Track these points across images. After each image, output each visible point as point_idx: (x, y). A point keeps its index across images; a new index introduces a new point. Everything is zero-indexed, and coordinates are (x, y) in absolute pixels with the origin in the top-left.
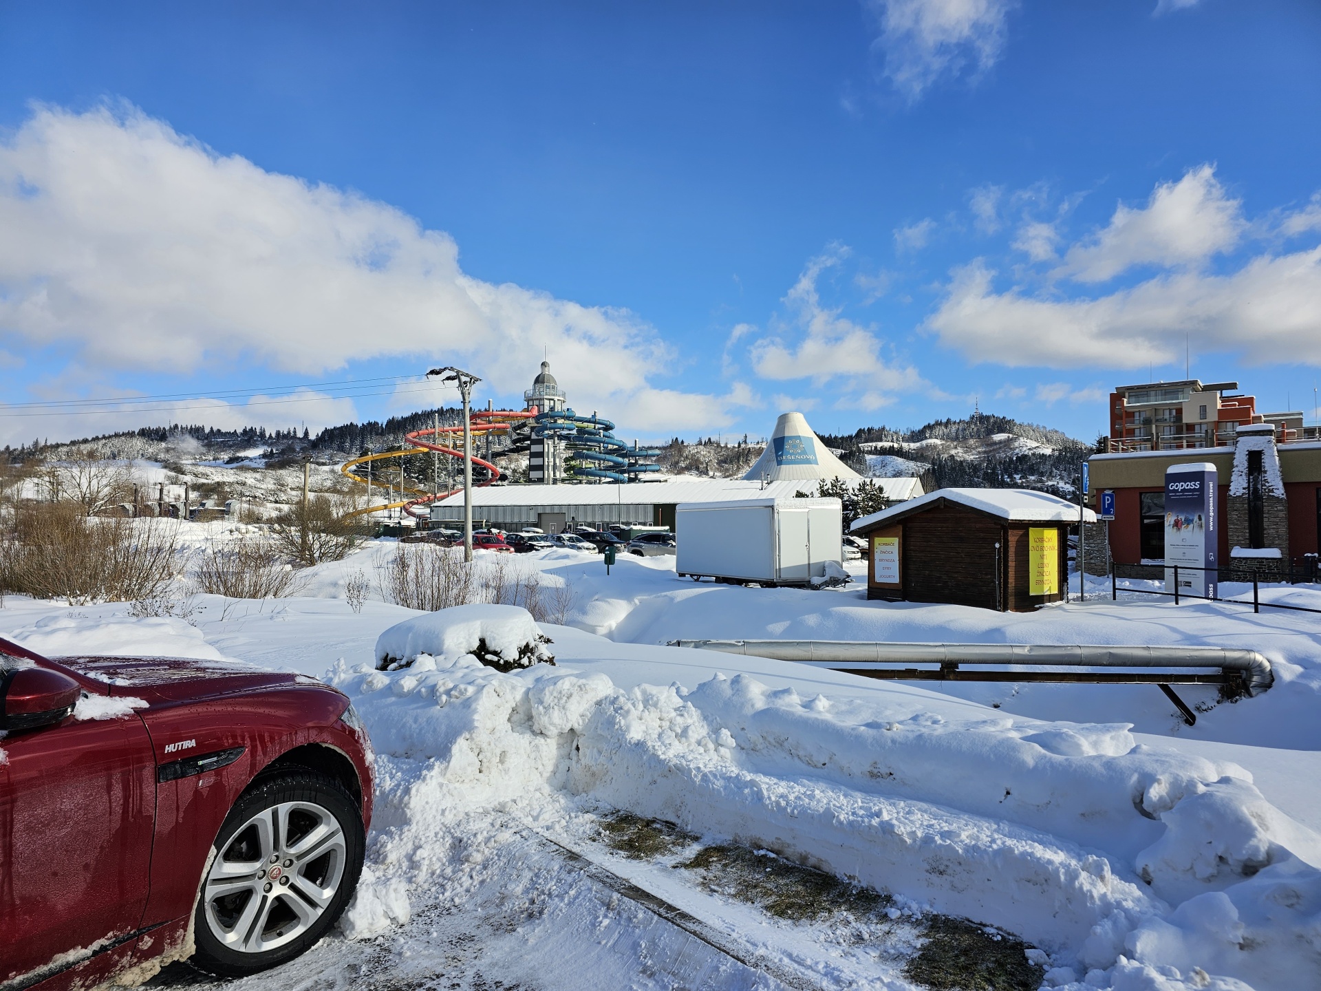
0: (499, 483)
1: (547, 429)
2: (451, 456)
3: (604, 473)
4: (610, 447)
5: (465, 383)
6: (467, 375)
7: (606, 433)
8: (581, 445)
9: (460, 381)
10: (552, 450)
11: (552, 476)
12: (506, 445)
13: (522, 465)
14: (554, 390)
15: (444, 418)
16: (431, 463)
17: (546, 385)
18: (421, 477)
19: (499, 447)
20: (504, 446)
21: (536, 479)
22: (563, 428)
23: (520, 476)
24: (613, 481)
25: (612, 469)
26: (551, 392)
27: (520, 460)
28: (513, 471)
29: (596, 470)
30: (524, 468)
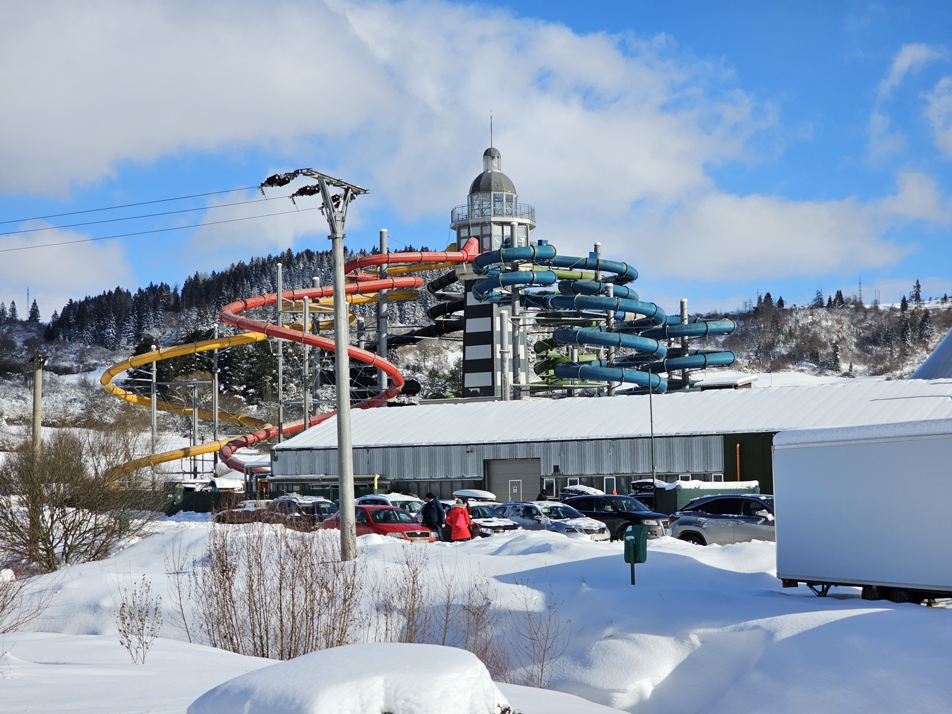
0: (404, 399)
1: (498, 286)
2: (308, 348)
3: (617, 372)
4: (629, 316)
5: (335, 198)
6: (338, 184)
7: (622, 289)
8: (569, 315)
9: (325, 195)
10: (509, 327)
11: (510, 381)
12: (416, 321)
13: (448, 361)
14: (510, 203)
15: (295, 271)
16: (271, 362)
17: (494, 194)
18: (251, 391)
19: (402, 325)
20: (412, 323)
21: (478, 390)
22: (531, 282)
23: (445, 383)
24: (636, 389)
25: (634, 362)
26: (505, 208)
27: (444, 350)
28: (430, 373)
29: (601, 366)
30: (452, 367)
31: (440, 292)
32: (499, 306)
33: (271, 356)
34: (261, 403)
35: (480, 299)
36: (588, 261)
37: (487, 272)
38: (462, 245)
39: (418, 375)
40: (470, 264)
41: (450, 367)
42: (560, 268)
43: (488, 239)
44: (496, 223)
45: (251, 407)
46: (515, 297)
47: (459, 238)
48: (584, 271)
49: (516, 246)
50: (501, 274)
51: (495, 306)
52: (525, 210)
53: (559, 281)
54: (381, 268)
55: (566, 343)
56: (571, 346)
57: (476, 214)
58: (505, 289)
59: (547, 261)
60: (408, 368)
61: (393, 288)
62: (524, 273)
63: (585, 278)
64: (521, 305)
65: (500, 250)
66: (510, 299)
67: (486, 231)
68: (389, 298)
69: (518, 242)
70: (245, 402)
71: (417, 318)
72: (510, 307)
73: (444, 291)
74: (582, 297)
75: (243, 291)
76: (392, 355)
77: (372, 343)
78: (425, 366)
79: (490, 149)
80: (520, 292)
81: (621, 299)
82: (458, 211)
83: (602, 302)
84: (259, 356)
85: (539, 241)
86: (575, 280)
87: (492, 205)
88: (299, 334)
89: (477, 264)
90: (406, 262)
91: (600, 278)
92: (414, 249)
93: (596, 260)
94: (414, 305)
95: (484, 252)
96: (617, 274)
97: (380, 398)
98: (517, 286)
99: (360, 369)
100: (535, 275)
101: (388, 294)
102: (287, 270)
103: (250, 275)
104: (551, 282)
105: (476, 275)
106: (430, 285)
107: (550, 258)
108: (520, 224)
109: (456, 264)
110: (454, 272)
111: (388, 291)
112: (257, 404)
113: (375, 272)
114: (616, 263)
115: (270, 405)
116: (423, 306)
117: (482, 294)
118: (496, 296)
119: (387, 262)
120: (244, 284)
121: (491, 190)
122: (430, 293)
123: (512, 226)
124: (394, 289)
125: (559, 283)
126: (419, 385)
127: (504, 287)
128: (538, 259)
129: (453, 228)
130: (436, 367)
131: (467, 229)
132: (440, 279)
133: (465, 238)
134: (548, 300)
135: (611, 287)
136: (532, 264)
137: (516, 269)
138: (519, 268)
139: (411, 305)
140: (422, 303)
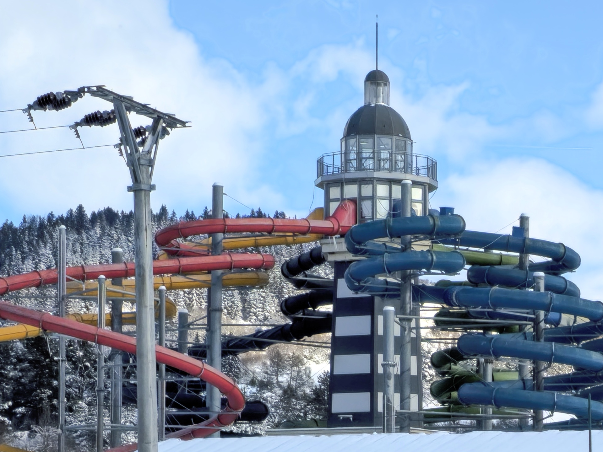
0: (245, 426)
1: (382, 271)
3: (545, 395)
4: (566, 320)
5: (139, 132)
7: (554, 280)
9: (124, 126)
10: (396, 330)
11: (395, 407)
12: (266, 318)
13: (311, 375)
14: (401, 152)
15: (88, 239)
16: (51, 370)
17: (379, 138)
18: (20, 410)
19: (245, 323)
20: (260, 321)
21: (351, 417)
22: (429, 266)
23: (305, 406)
24: (572, 421)
25: (571, 384)
26: (394, 159)
27: (305, 360)
28: (285, 392)
29: (524, 388)
30: (316, 383)
31: (300, 277)
32: (383, 301)
33: (51, 361)
34: (34, 427)
35: (356, 290)
36: (511, 240)
38: (332, 212)
39: (267, 394)
40: (343, 240)
41: (314, 384)
42: (470, 248)
43: (370, 202)
44: (381, 180)
45: (19, 433)
46: (406, 288)
47: (328, 200)
48: (504, 252)
49: (408, 214)
50: (386, 254)
51: (377, 300)
52: (422, 163)
53: (468, 267)
54: (214, 239)
55: (475, 355)
56: (482, 360)
57: (353, 167)
58: (392, 277)
59: (452, 237)
60: (252, 383)
61: (231, 269)
62: (419, 254)
63: (506, 264)
64: (414, 299)
65: (386, 220)
66: (399, 290)
67: (366, 192)
68: (227, 282)
69: (412, 209)
70: (11, 426)
71: (267, 314)
72: (398, 302)
73: (306, 276)
74: (499, 291)
75: (10, 265)
76: (231, 365)
77: (200, 346)
78: (278, 382)
79: (375, 71)
80: (412, 281)
81: (555, 295)
82: (328, 161)
83: (528, 298)
84: (33, 360)
85: (441, 208)
86: (492, 266)
87: (376, 154)
88: (91, 329)
89: (353, 239)
90: (252, 232)
91: (527, 264)
92: (265, 216)
93: (522, 239)
94: (263, 294)
95: (363, 222)
96: (551, 260)
97: (209, 425)
98: (409, 272)
99: (181, 382)
100: (435, 257)
101: (224, 277)
102: (76, 236)
103: (22, 242)
104: (458, 268)
105: (352, 255)
106: (286, 267)
107: (456, 234)
108: (415, 183)
109: (322, 237)
110: (321, 248)
111: (223, 273)
112: (29, 428)
113: (206, 245)
114: (549, 243)
115: (48, 431)
116: (277, 296)
117: (359, 281)
118: (379, 285)
119: (223, 231)
120: (12, 255)
121: (375, 133)
122: (285, 279)
123: (404, 187)
124: (234, 270)
125: (469, 270)
126: (266, 407)
127: (390, 273)
128: (439, 234)
129: (320, 185)
130: (294, 383)
131: (339, 188)
132: (300, 258)
133: (336, 200)
134: (452, 294)
135: (542, 278)
136: (430, 241)
137: (408, 248)
138: (412, 246)
139: (259, 294)
140: (274, 293)
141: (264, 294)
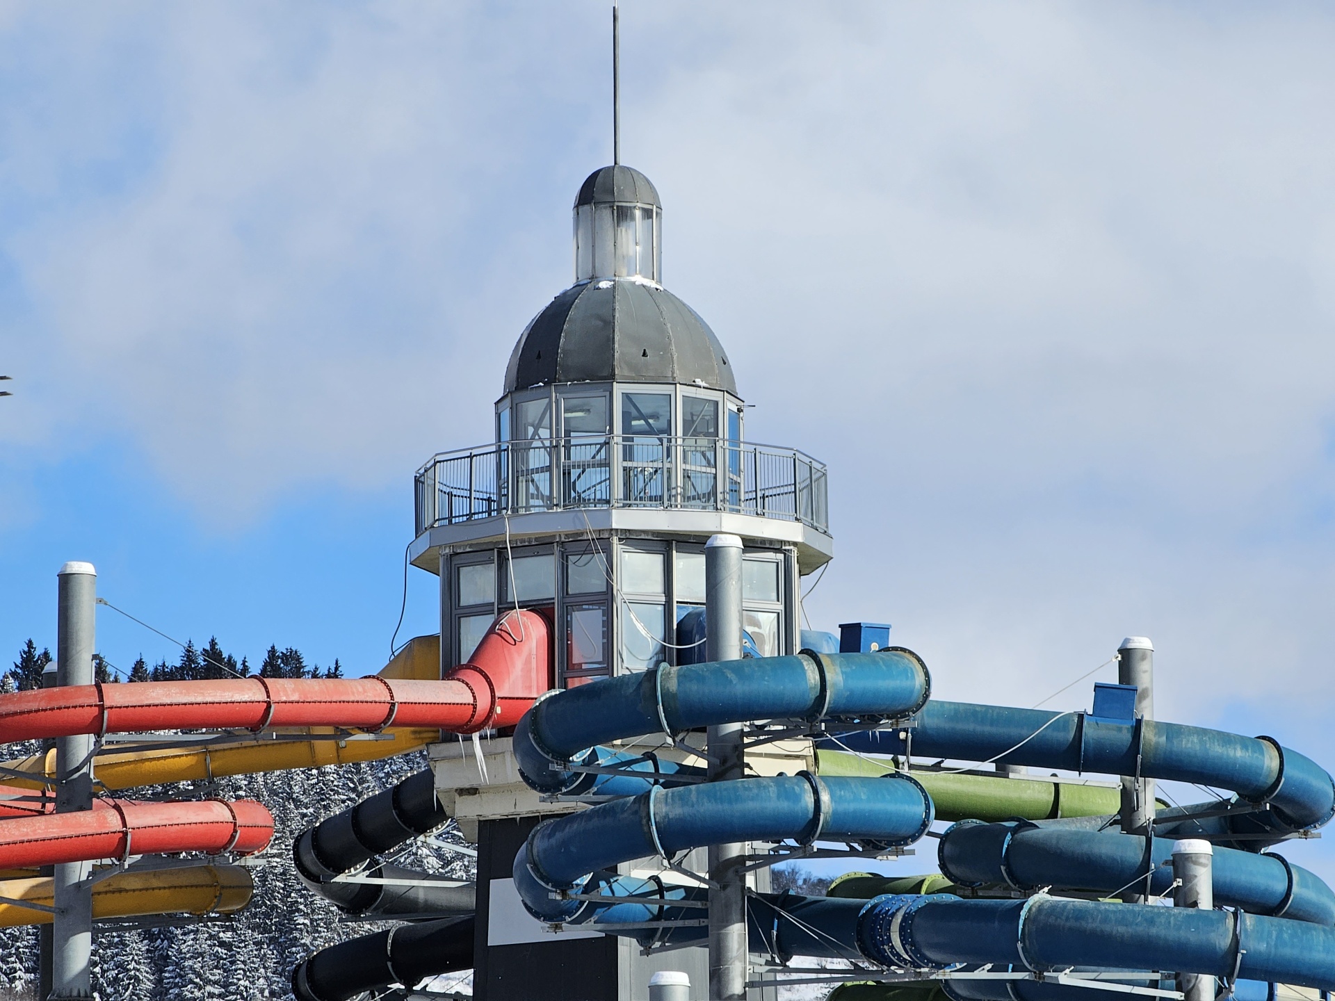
7: (1254, 870)
8: (990, 995)
14: (703, 442)
17: (627, 397)
22: (806, 832)
26: (681, 466)
31: (357, 876)
32: (647, 951)
35: (553, 915)
36: (1089, 731)
37: (590, 780)
38: (468, 646)
40: (508, 742)
42: (948, 763)
43: (596, 615)
44: (633, 539)
46: (727, 906)
47: (453, 611)
48: (1066, 776)
49: (732, 651)
50: (657, 791)
51: (627, 948)
52: (776, 475)
53: (941, 827)
54: (62, 758)
57: (539, 495)
58: (678, 868)
59: (885, 726)
61: (121, 858)
62: (773, 790)
63: (1074, 815)
64: (755, 945)
65: (651, 674)
66: (703, 913)
67: (586, 578)
68: (106, 904)
69: (744, 633)
72: (699, 954)
73: (379, 874)
74: (1053, 909)
79: (609, 171)
80: (750, 881)
81: (1249, 920)
82: (449, 476)
83: (1158, 931)
85: (843, 627)
86: (1024, 821)
87: (617, 451)
89: (540, 740)
90: (187, 727)
91: (1148, 812)
92: (231, 663)
93: (1127, 725)
94: (226, 936)
95: (575, 683)
96: (1232, 796)
98: (735, 849)
100: (825, 797)
101: (99, 886)
104: (903, 832)
105: (536, 795)
106: (307, 842)
107: (899, 714)
108: (751, 544)
109: (434, 741)
110: (428, 777)
111: (94, 872)
113: (35, 775)
114: (1225, 739)
116: (272, 940)
117: (564, 886)
118: (633, 897)
119: (96, 728)
121: (612, 377)
122: (305, 882)
123: (714, 558)
124: (130, 860)
125: (944, 839)
127: (670, 855)
128: (839, 718)
129: (423, 563)
131: (494, 567)
132: (356, 810)
133: (481, 610)
134: (890, 923)
135: (1203, 860)
136: (808, 743)
137: (733, 767)
138: (746, 760)
139: (211, 937)
140: (265, 929)
141: (229, 934)
